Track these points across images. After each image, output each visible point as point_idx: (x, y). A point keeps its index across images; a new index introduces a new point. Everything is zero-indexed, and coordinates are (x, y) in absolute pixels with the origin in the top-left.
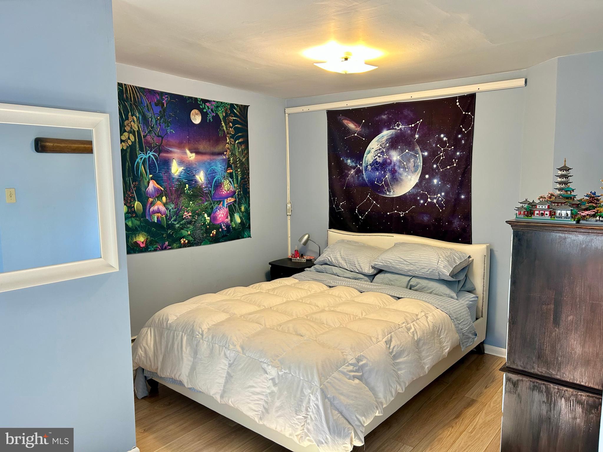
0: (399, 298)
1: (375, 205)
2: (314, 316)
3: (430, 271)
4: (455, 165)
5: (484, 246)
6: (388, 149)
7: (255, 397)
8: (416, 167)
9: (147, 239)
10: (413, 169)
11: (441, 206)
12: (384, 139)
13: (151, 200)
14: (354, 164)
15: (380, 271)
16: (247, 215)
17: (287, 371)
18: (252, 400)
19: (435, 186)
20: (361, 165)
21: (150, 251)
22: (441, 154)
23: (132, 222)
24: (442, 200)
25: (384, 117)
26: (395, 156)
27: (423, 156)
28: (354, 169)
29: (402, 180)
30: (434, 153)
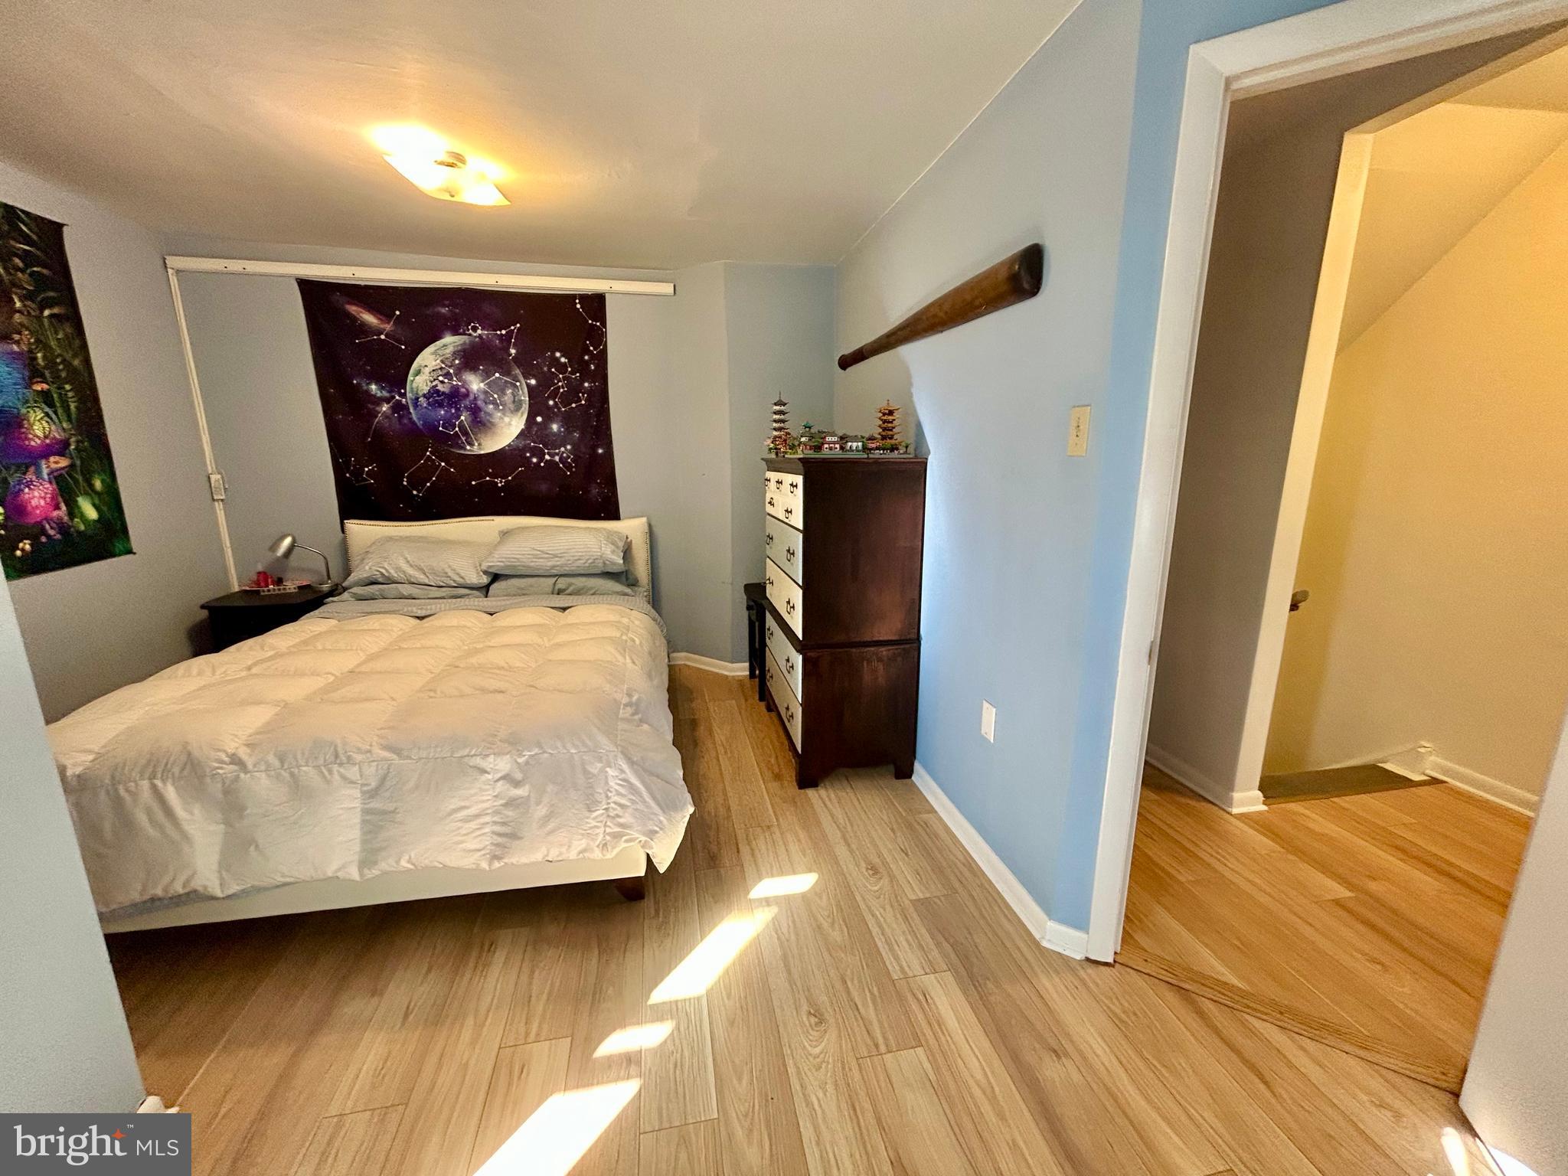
0: (564, 609)
1: (444, 469)
2: (468, 662)
3: (590, 561)
4: (583, 402)
5: (644, 520)
6: (459, 371)
7: (473, 825)
8: (518, 405)
10: (512, 406)
11: (568, 467)
12: (448, 351)
14: (385, 394)
15: (496, 577)
16: (111, 501)
17: (536, 751)
19: (555, 434)
20: (404, 395)
22: (560, 384)
24: (569, 457)
25: (444, 310)
26: (475, 384)
27: (528, 385)
28: (388, 403)
29: (493, 424)
30: (546, 381)
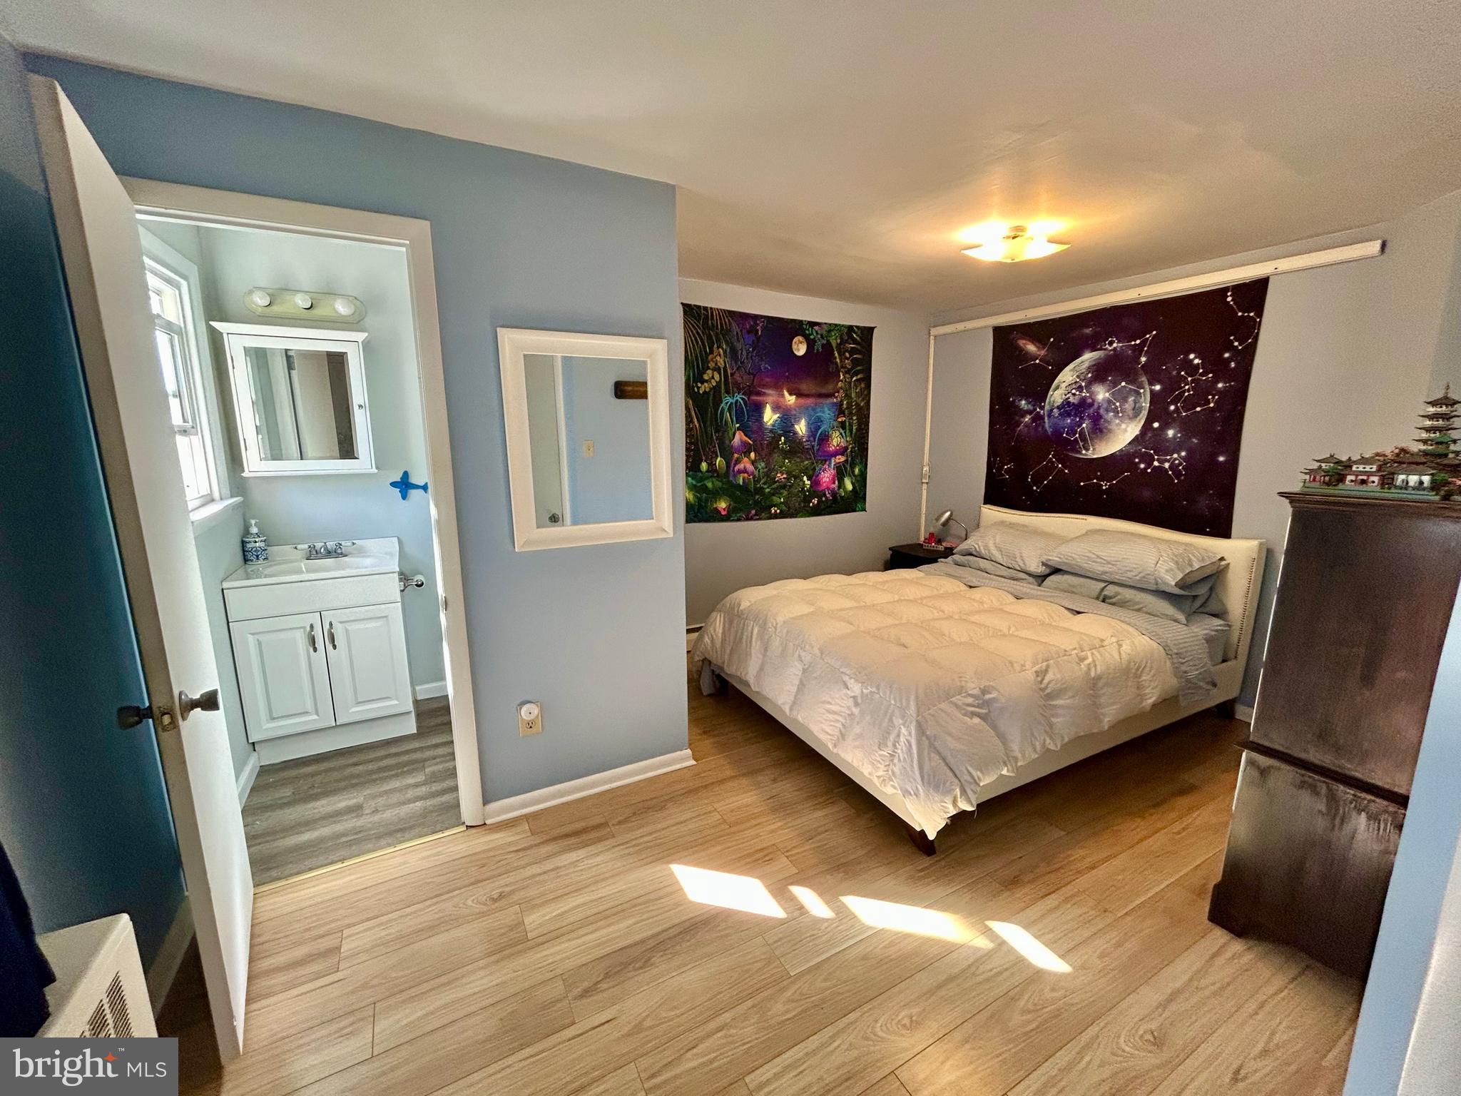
0: (1079, 613)
1: (1061, 471)
2: (932, 623)
3: (1140, 575)
4: (1212, 405)
5: (1255, 543)
6: (1090, 383)
7: (831, 717)
8: (1137, 411)
9: (730, 505)
10: (1131, 413)
11: (1177, 474)
12: (1084, 366)
13: (736, 455)
14: (1030, 407)
15: (1056, 571)
16: (861, 481)
17: (874, 690)
18: (826, 720)
19: (1168, 440)
20: (1042, 408)
21: (733, 521)
22: (1187, 387)
23: (713, 483)
24: (1180, 464)
25: (1088, 331)
26: (1101, 394)
27: (1152, 391)
28: (1030, 414)
29: (1110, 431)
30: (1172, 386)
